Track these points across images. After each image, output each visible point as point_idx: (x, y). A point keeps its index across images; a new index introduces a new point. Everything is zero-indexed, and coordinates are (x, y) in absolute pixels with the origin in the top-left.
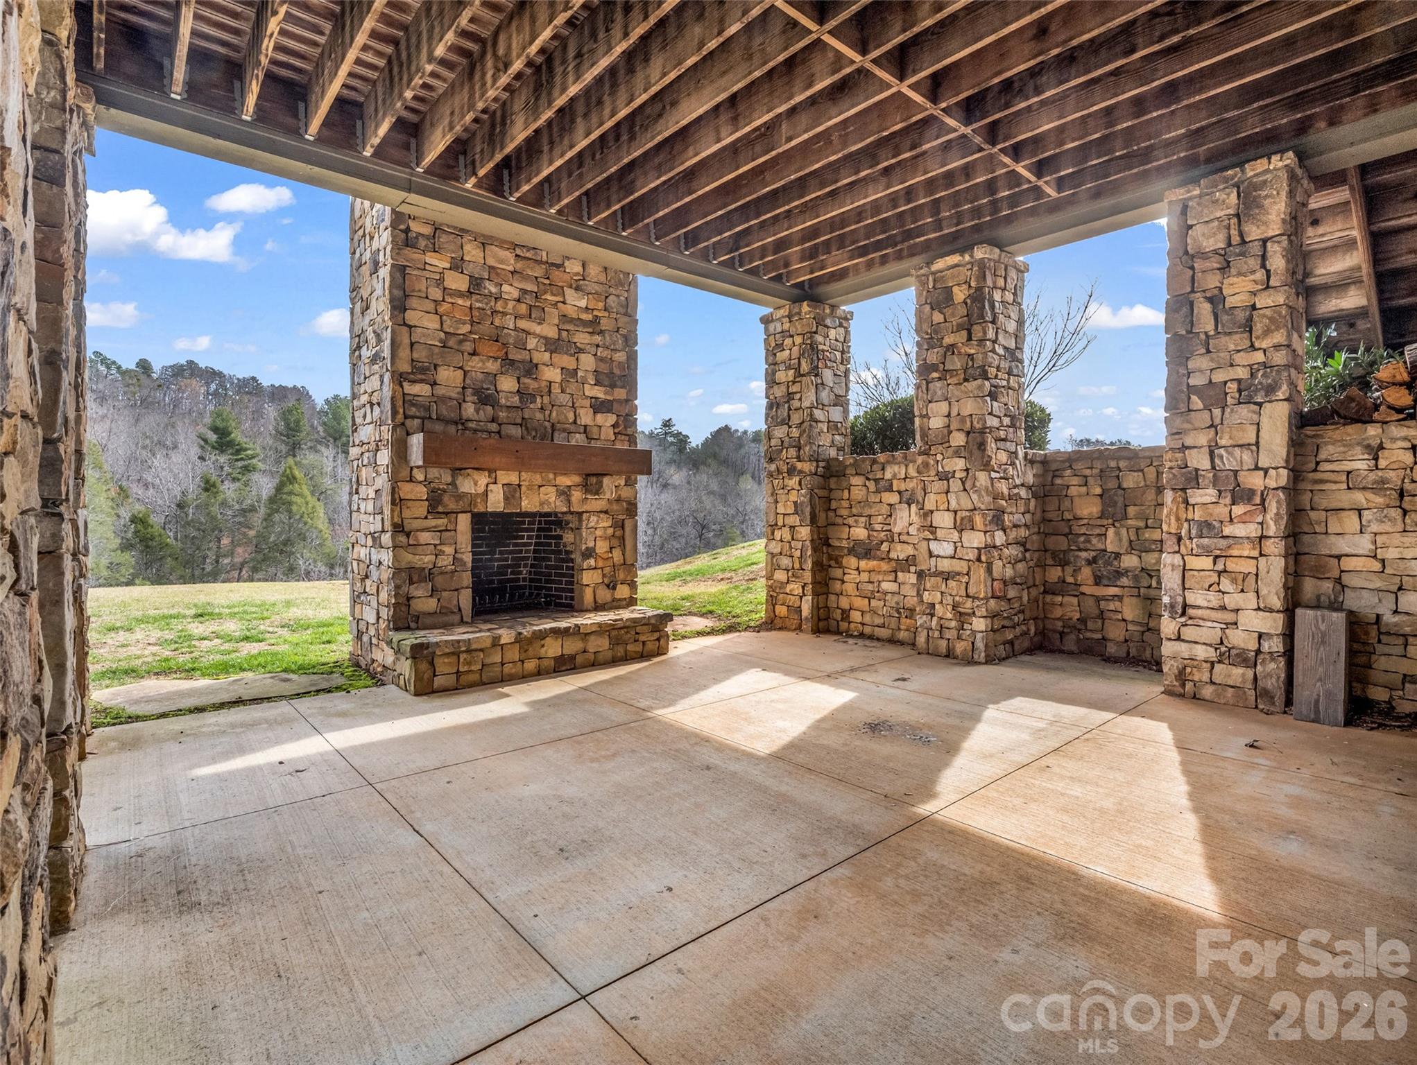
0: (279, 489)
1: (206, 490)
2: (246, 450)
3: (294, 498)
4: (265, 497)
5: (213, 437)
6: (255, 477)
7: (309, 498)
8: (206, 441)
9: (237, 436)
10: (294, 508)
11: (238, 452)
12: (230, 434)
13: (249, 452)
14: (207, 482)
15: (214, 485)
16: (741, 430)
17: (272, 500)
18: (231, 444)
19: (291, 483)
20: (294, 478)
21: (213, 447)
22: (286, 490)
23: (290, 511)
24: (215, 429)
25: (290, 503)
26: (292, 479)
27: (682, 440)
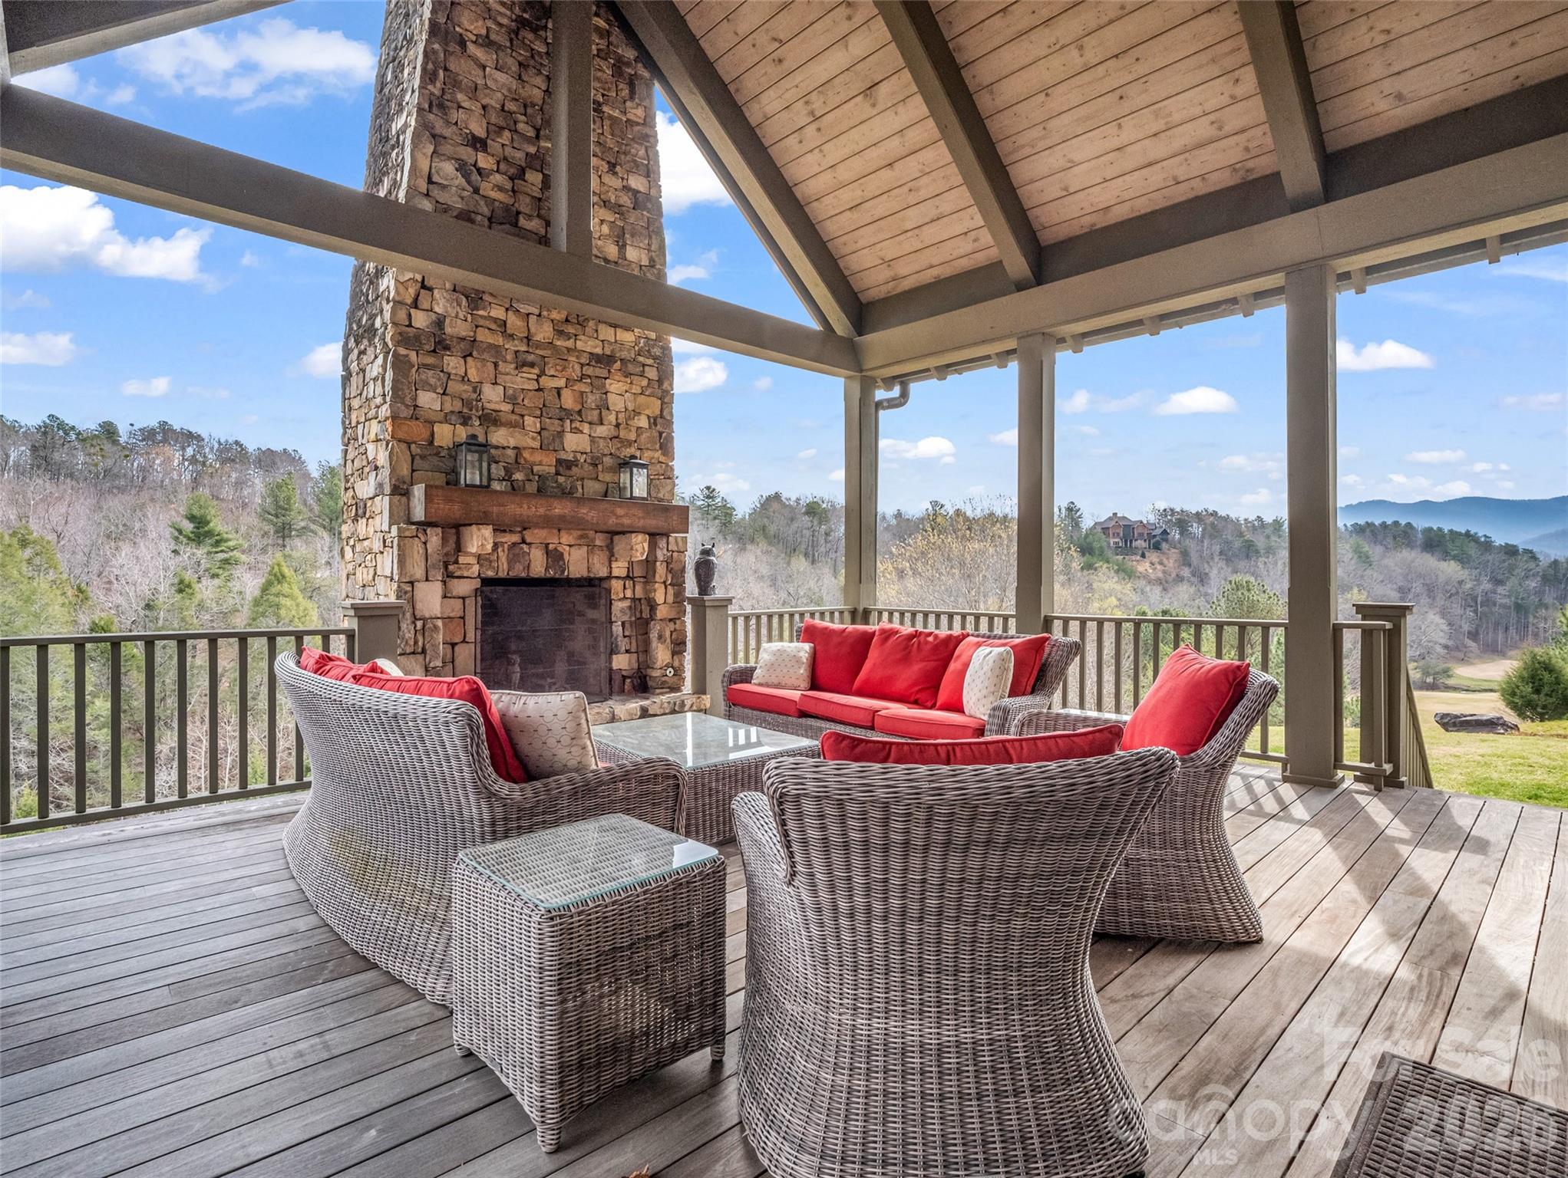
0: (265, 589)
1: (180, 591)
2: (227, 540)
3: (283, 601)
4: (249, 597)
5: (188, 527)
6: (237, 572)
7: (300, 599)
8: (180, 532)
9: (217, 525)
10: (283, 612)
11: (218, 543)
12: (208, 523)
13: (231, 544)
14: (181, 582)
15: (189, 586)
16: (794, 498)
17: (257, 603)
18: (209, 534)
19: (279, 582)
20: (284, 577)
21: (189, 538)
22: (273, 590)
23: (278, 616)
24: (192, 518)
25: (278, 606)
26: (281, 578)
27: (727, 511)
